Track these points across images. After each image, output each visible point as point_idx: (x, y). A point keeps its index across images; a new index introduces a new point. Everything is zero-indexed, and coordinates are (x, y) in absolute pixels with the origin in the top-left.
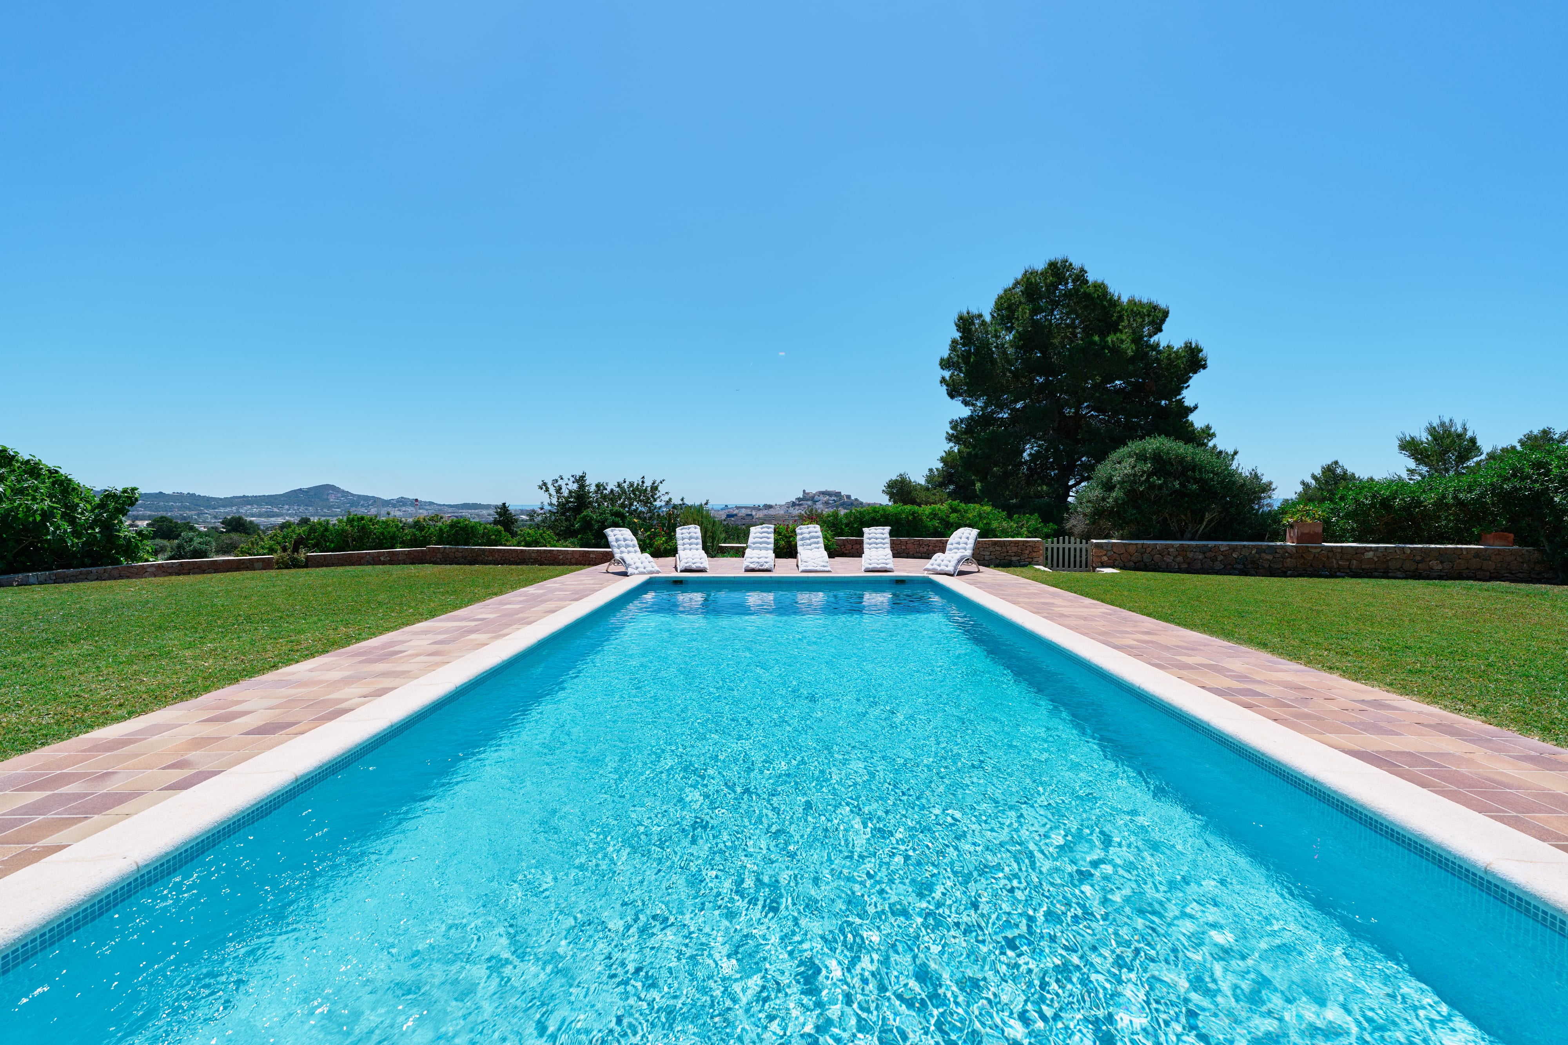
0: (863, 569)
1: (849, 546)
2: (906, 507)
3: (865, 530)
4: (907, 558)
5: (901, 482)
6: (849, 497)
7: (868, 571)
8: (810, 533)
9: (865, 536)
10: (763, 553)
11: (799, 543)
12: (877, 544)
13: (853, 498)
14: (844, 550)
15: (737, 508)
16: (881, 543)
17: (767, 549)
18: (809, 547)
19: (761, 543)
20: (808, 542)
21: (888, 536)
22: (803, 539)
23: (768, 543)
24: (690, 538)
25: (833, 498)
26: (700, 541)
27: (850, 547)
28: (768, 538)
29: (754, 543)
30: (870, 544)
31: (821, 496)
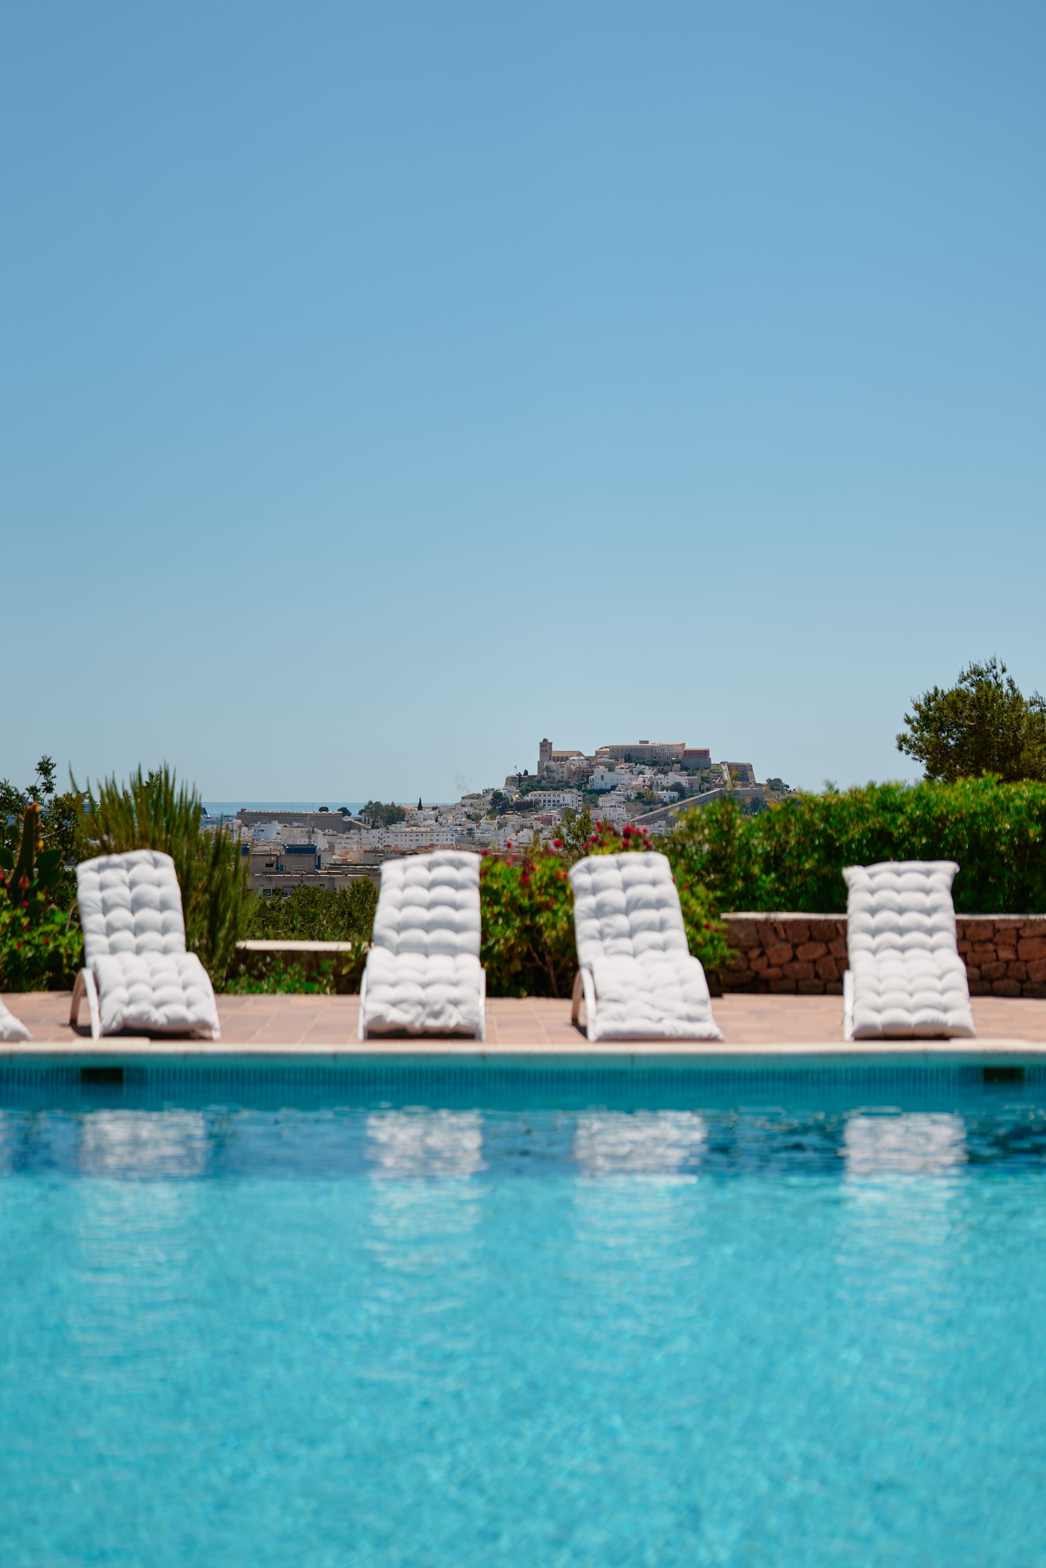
0: (849, 1030)
1: (780, 951)
2: (1013, 788)
3: (854, 875)
4: (1021, 994)
5: (976, 704)
6: (742, 773)
7: (865, 1035)
8: (626, 885)
9: (855, 899)
10: (440, 964)
11: (585, 927)
12: (901, 931)
13: (761, 777)
14: (759, 965)
15: (248, 818)
16: (920, 928)
17: (453, 950)
18: (625, 944)
19: (428, 927)
20: (622, 922)
21: (947, 900)
22: (599, 911)
23: (457, 928)
24: (136, 905)
25: (673, 778)
26: (176, 916)
27: (786, 952)
28: (456, 906)
29: (401, 927)
30: (874, 932)
31: (622, 767)
